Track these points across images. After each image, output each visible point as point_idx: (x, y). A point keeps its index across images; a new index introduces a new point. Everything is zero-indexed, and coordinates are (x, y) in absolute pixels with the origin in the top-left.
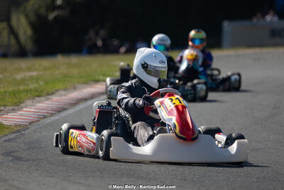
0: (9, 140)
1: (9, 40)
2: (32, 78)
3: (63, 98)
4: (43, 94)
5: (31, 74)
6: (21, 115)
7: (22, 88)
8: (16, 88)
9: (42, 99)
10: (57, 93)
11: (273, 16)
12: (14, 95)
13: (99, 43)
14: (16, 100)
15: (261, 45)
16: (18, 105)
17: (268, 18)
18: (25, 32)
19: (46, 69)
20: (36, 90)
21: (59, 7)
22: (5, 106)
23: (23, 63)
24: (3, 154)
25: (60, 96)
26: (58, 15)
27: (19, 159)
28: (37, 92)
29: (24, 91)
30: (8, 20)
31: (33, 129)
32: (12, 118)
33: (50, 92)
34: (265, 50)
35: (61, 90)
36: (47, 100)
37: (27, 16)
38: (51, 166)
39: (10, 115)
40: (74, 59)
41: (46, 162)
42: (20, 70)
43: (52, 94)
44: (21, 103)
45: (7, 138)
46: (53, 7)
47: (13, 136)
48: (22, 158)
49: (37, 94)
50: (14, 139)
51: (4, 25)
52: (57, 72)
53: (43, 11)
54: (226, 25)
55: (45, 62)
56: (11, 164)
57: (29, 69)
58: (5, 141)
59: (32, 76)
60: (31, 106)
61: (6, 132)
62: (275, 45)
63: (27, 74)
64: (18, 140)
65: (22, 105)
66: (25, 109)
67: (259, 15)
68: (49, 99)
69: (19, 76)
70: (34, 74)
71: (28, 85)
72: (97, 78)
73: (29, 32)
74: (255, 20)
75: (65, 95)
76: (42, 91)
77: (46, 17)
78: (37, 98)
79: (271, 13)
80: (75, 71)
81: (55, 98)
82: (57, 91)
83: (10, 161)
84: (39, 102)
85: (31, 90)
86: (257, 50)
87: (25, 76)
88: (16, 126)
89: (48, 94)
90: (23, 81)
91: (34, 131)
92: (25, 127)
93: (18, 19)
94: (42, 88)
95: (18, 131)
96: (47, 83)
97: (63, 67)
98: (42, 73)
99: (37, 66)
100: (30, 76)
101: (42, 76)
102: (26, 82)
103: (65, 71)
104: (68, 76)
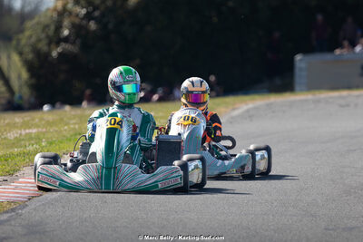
2: (29, 137)
5: (27, 131)
6: (16, 188)
7: (16, 150)
8: (8, 152)
12: (6, 160)
14: (9, 168)
15: (349, 87)
16: (11, 174)
18: (19, 77)
19: (49, 124)
21: (66, 40)
23: (18, 118)
29: (19, 155)
31: (33, 206)
32: (5, 192)
34: (355, 93)
37: (21, 54)
39: (1, 188)
42: (14, 126)
44: (15, 171)
47: (5, 217)
50: (8, 220)
52: (66, 127)
53: (43, 46)
54: (298, 57)
57: (26, 125)
59: (30, 134)
63: (24, 132)
64: (13, 223)
65: (18, 174)
66: (21, 180)
70: (34, 131)
71: (25, 147)
73: (25, 75)
77: (48, 54)
86: (345, 93)
87: (21, 134)
88: (9, 203)
91: (35, 209)
92: (23, 205)
93: (9, 57)
94: (45, 150)
95: (13, 210)
96: (51, 143)
97: (74, 121)
98: (44, 130)
99: (37, 120)
100: (26, 134)
101: (44, 133)
102: (23, 142)
103: (77, 127)
104: (80, 133)
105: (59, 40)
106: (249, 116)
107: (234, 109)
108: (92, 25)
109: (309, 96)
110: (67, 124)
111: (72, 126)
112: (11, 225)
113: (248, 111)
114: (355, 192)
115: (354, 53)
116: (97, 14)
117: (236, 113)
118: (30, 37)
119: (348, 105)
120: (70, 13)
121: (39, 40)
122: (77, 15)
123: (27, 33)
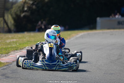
0: (3, 69)
1: (4, 25)
2: (13, 42)
4: (19, 49)
5: (13, 40)
6: (9, 58)
7: (9, 46)
8: (7, 47)
9: (18, 51)
11: (119, 15)
12: (6, 49)
13: (43, 27)
14: (7, 52)
15: (114, 28)
16: (7, 53)
17: (117, 16)
18: (11, 22)
19: (20, 38)
20: (15, 47)
21: (26, 11)
22: (2, 54)
23: (10, 35)
24: (1, 75)
26: (25, 15)
27: (8, 77)
28: (16, 48)
29: (10, 48)
30: (3, 17)
31: (14, 64)
32: (5, 59)
33: (21, 48)
34: (115, 30)
37: (11, 15)
38: (22, 80)
39: (4, 58)
40: (32, 34)
41: (20, 79)
42: (8, 38)
43: (23, 49)
45: (3, 68)
46: (23, 11)
47: (5, 67)
48: (9, 77)
49: (16, 49)
50: (6, 68)
51: (2, 19)
52: (25, 39)
53: (18, 13)
54: (98, 19)
55: (20, 35)
56: (4, 79)
57: (13, 38)
58: (2, 69)
59: (14, 41)
60: (13, 54)
61: (3, 65)
62: (120, 28)
63: (12, 40)
65: (9, 54)
66: (10, 56)
67: (113, 15)
68: (21, 51)
69: (8, 41)
70: (15, 40)
71: (12, 45)
73: (13, 22)
74: (111, 17)
76: (18, 48)
77: (20, 15)
78: (16, 51)
79: (118, 14)
80: (32, 39)
81: (24, 51)
83: (4, 78)
84: (17, 53)
85: (13, 47)
86: (112, 30)
87: (11, 41)
89: (21, 49)
90: (10, 44)
92: (11, 64)
93: (8, 16)
94: (18, 46)
95: (8, 65)
96: (20, 44)
97: (27, 37)
98: (18, 40)
99: (16, 37)
100: (13, 41)
101: (18, 41)
102: (11, 44)
103: (28, 39)
104: (29, 41)
105: (24, 11)
106: (82, 37)
107: (77, 35)
108: (34, 7)
109: (101, 31)
110: (25, 38)
111: (27, 39)
112: (7, 70)
113: (82, 35)
115: (115, 18)
116: (35, 3)
117: (78, 36)
118: (14, 10)
119: (113, 34)
120: (27, 3)
121: (17, 11)
122: (29, 4)
123: (14, 9)
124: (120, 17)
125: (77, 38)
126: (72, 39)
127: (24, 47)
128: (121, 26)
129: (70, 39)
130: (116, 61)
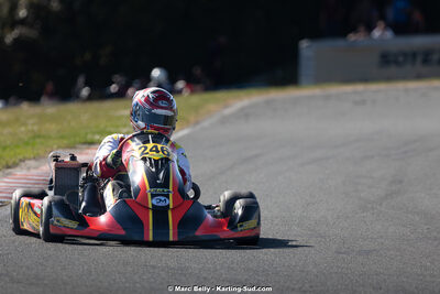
3: (33, 172)
10: (23, 164)
15: (365, 79)
17: (377, 33)
19: (2, 124)
21: (23, 22)
25: (29, 169)
26: (20, 36)
33: (10, 164)
34: (373, 87)
35: (30, 159)
36: (6, 175)
41: (7, 279)
43: (15, 165)
52: (23, 129)
54: (304, 44)
62: (389, 79)
68: (8, 174)
72: (89, 137)
75: (36, 168)
77: (1, 39)
79: (381, 24)
80: (52, 128)
81: (19, 172)
82: (23, 160)
86: (360, 87)
89: (8, 167)
97: (31, 121)
103: (36, 128)
104: (39, 137)
105: (14, 22)
106: (244, 114)
107: (226, 106)
108: (55, 5)
109: (316, 91)
110: (24, 124)
111: (30, 127)
113: (242, 109)
114: (373, 208)
117: (227, 111)
119: (363, 102)
124: (389, 34)
125: (224, 121)
126: (206, 124)
127: (21, 157)
128: (393, 69)
129: (197, 123)
130: (381, 205)
